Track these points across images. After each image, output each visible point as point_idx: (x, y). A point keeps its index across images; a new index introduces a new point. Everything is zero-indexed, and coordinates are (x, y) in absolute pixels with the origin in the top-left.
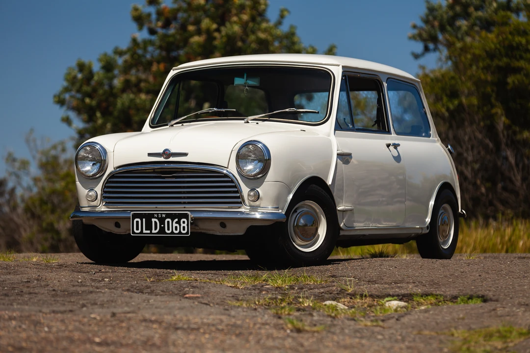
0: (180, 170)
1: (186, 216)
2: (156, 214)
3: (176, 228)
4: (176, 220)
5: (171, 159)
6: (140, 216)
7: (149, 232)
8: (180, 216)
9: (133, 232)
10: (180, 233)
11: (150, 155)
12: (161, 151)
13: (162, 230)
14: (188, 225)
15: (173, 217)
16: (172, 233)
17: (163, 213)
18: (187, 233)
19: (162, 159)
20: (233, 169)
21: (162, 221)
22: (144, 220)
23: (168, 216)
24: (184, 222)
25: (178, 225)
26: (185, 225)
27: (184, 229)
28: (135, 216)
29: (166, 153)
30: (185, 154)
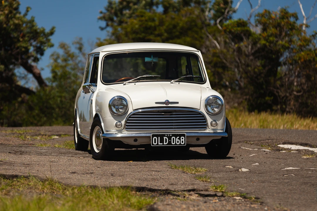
0: (174, 111)
1: (184, 135)
2: (166, 134)
3: (178, 142)
4: (178, 137)
5: (170, 105)
6: (157, 136)
7: (162, 144)
8: (180, 136)
9: (153, 144)
10: (180, 144)
11: (156, 103)
12: (164, 101)
13: (170, 143)
14: (185, 140)
15: (176, 136)
16: (176, 144)
17: (170, 134)
18: (185, 144)
19: (164, 105)
20: (203, 110)
21: (170, 138)
22: (159, 138)
23: (173, 135)
24: (182, 139)
26: (183, 140)
27: (183, 142)
28: (153, 136)
29: (167, 102)
30: (177, 103)
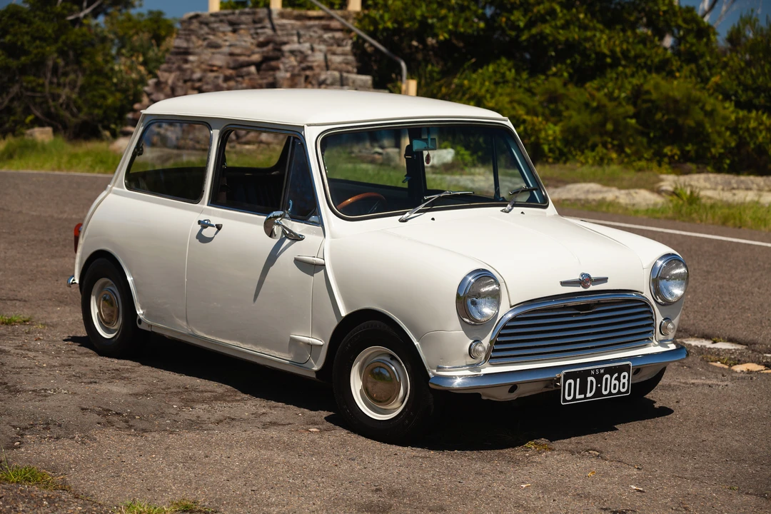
4: (616, 375)
7: (582, 396)
9: (565, 400)
10: (619, 392)
11: (564, 284)
18: (627, 392)
24: (624, 377)
25: (617, 382)
26: (626, 381)
27: (624, 387)
29: (586, 280)
